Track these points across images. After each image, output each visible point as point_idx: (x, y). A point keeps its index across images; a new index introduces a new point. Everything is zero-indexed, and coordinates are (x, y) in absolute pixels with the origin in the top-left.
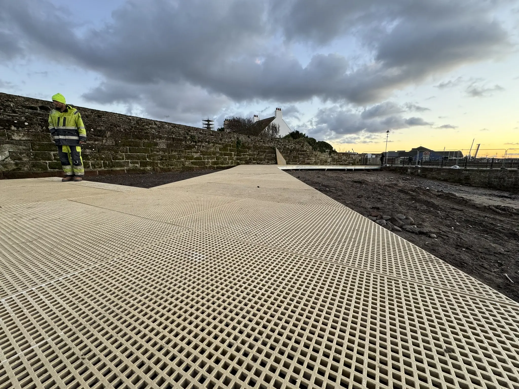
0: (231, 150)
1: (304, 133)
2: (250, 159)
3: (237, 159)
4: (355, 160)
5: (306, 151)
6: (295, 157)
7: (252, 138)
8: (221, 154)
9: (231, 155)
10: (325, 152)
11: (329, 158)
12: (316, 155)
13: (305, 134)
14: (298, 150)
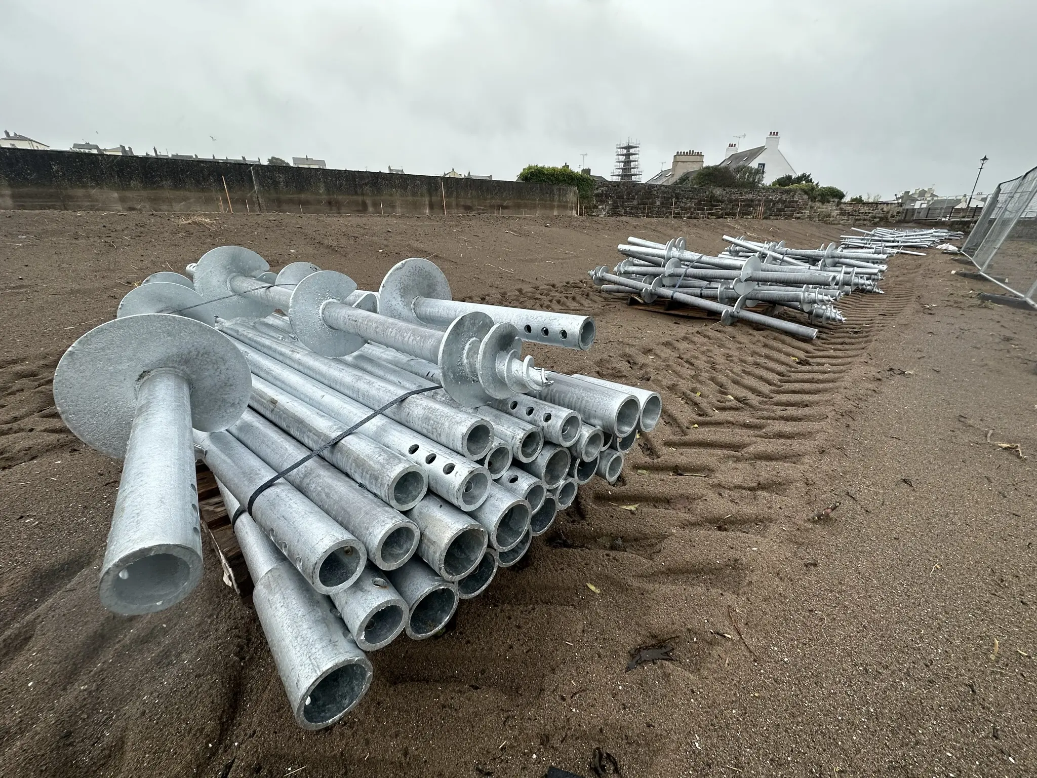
0: (704, 205)
1: (808, 174)
2: (722, 214)
3: (709, 214)
4: (888, 212)
5: (797, 202)
6: (780, 210)
7: (728, 190)
8: (695, 209)
9: (703, 209)
10: (829, 202)
11: (837, 209)
12: (811, 207)
13: (809, 176)
14: (785, 202)
